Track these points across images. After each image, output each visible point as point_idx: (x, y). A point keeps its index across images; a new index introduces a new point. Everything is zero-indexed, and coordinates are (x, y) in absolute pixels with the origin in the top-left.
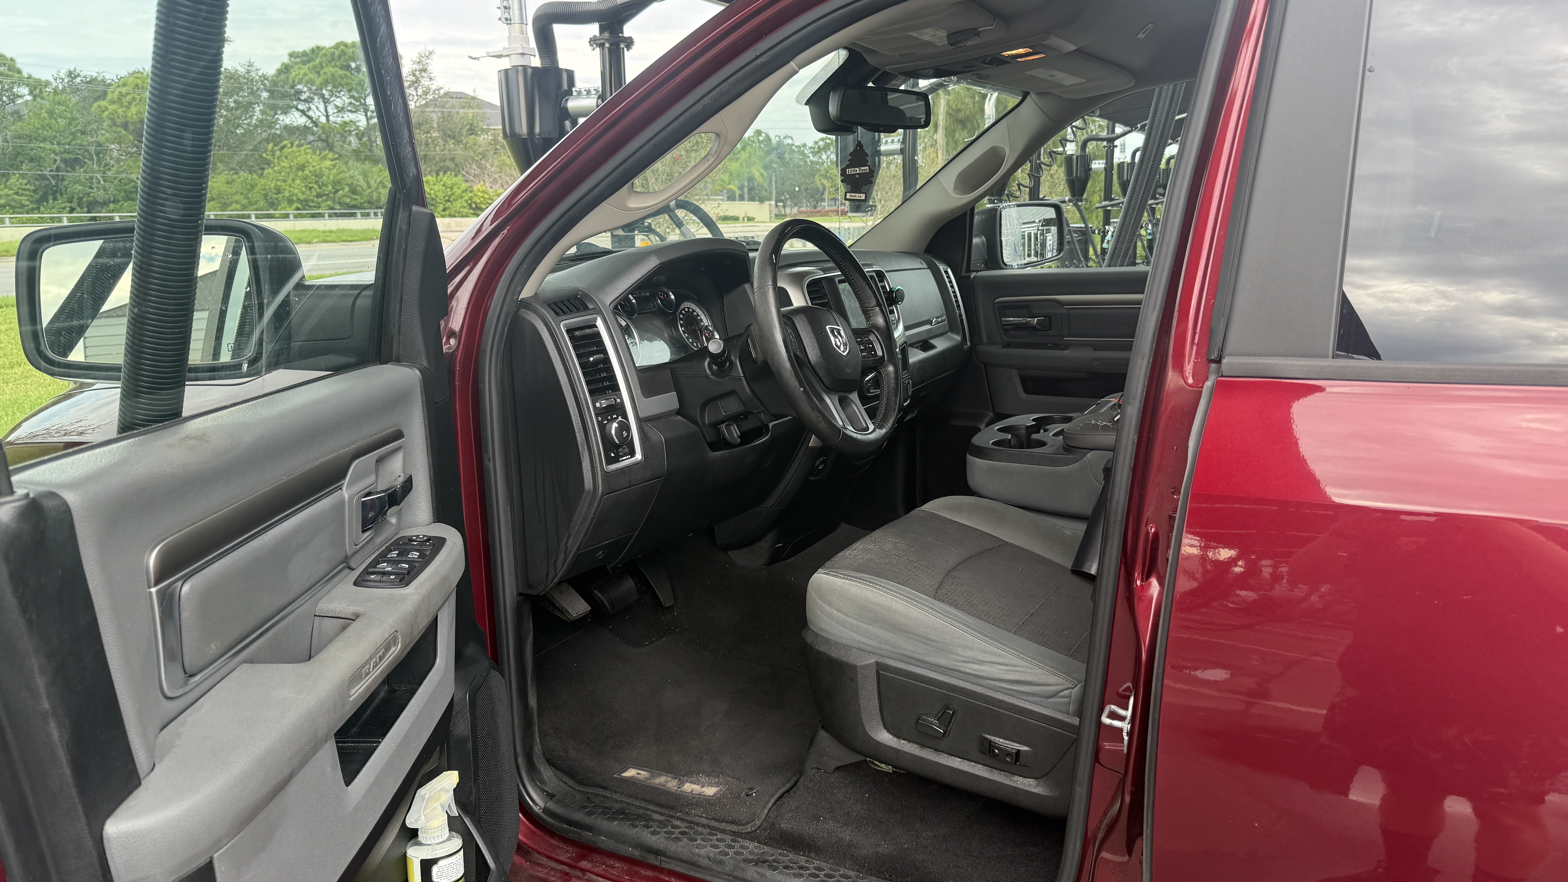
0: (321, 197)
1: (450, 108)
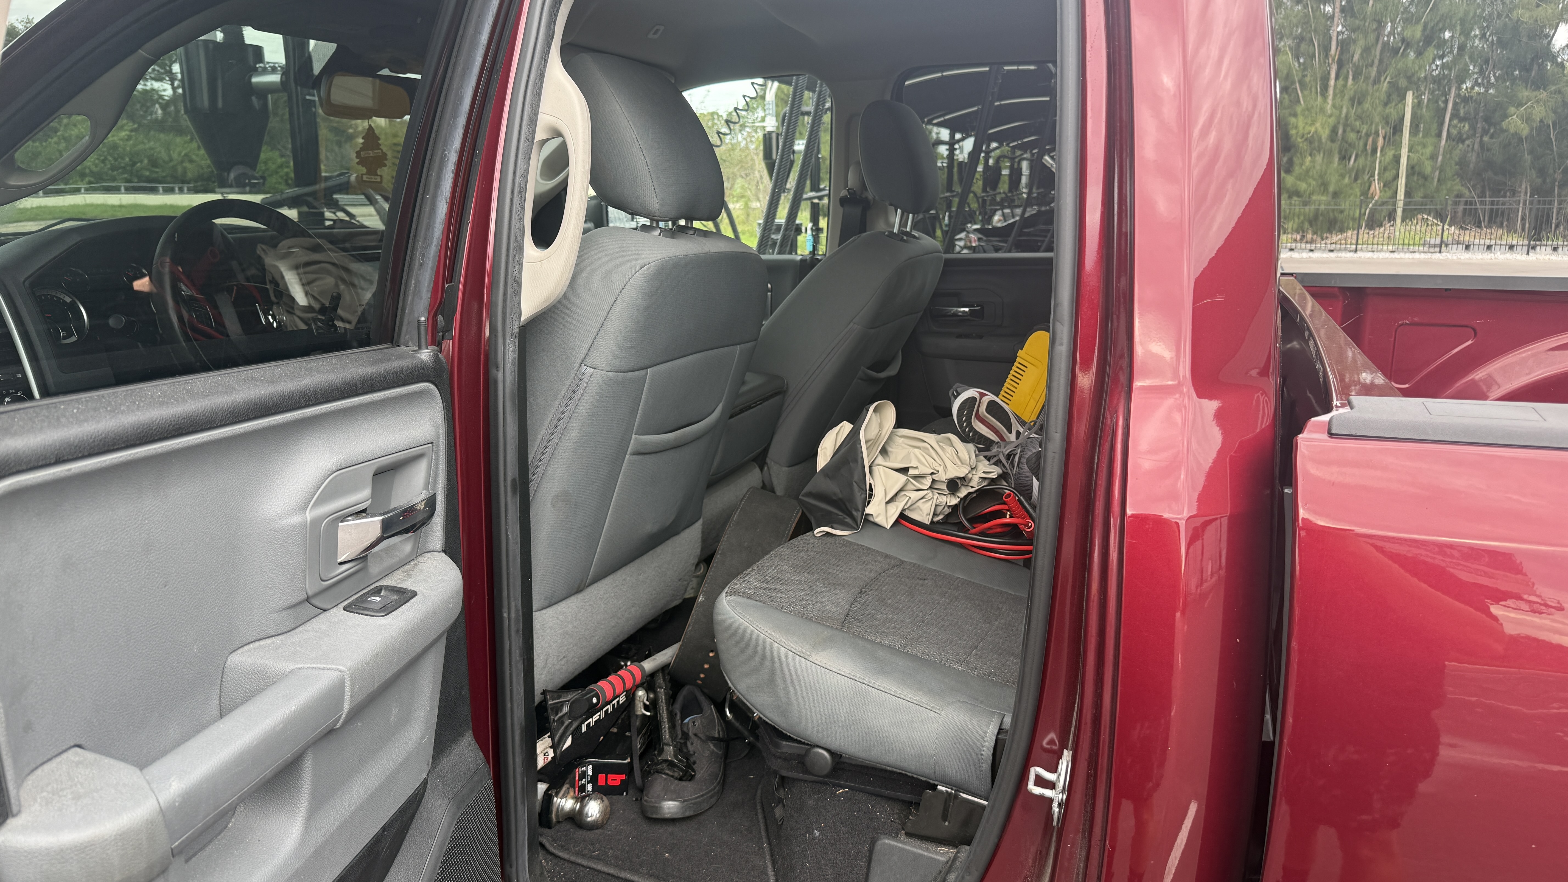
0: (117, 170)
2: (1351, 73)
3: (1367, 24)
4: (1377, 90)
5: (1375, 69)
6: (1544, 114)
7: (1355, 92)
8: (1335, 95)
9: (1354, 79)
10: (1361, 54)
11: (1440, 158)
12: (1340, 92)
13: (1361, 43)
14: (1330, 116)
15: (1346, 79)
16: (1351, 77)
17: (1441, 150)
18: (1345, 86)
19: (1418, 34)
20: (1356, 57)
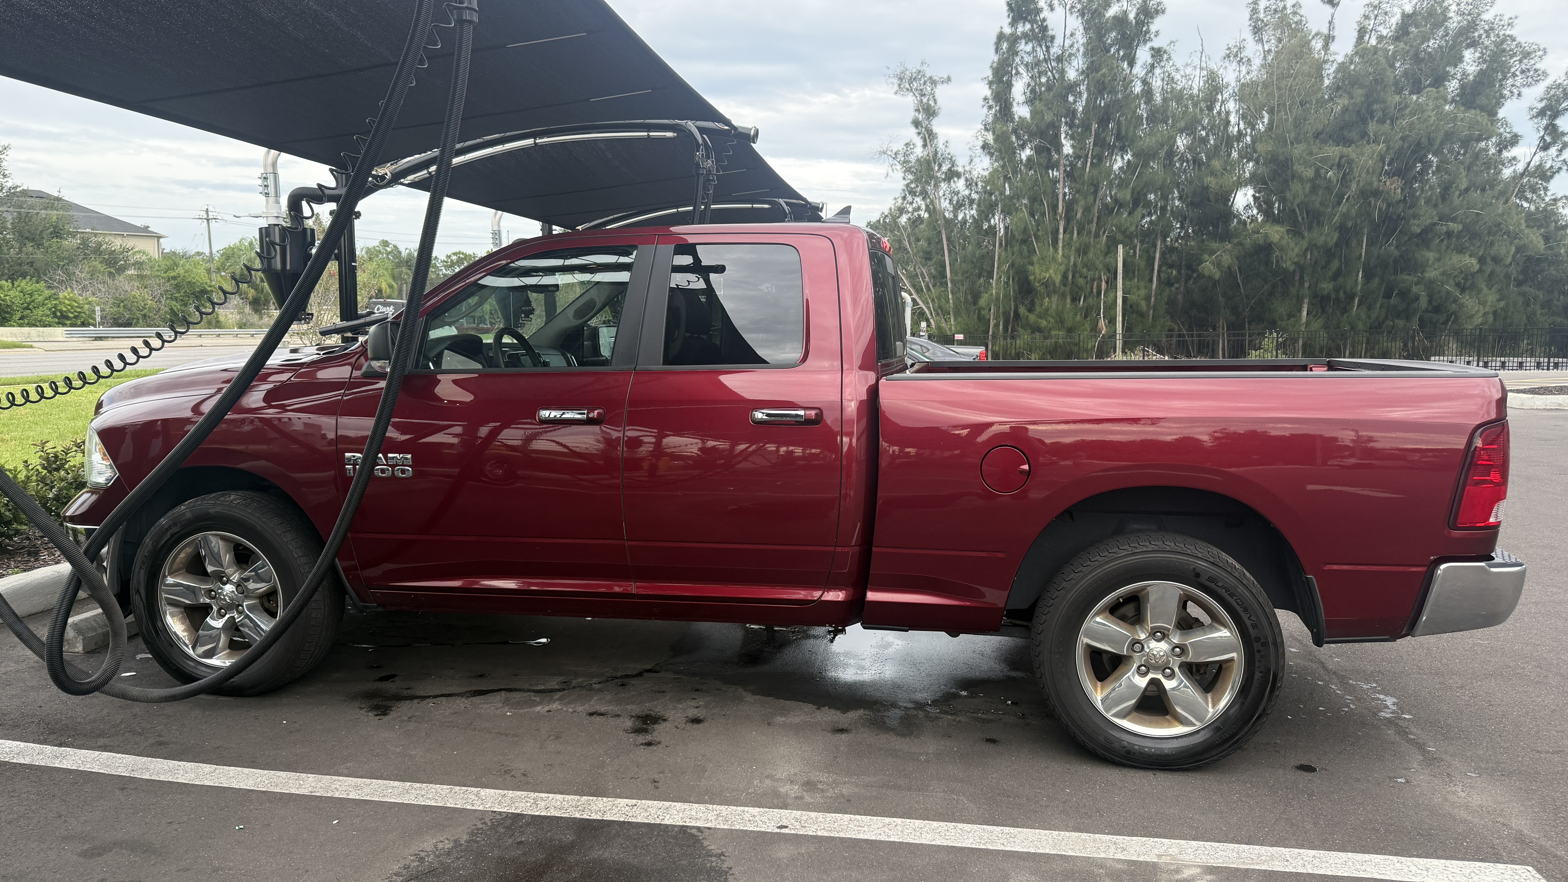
1: (29, 209)
2: (1075, 228)
3: (1085, 188)
4: (1098, 243)
5: (1095, 225)
6: (1230, 261)
7: (1080, 244)
8: (1063, 247)
9: (1078, 234)
10: (1083, 213)
11: (1153, 299)
12: (1068, 245)
13: (1082, 203)
14: (1061, 264)
15: (1073, 233)
16: (1076, 232)
17: (1153, 293)
18: (1071, 238)
19: (1128, 197)
20: (1079, 215)
